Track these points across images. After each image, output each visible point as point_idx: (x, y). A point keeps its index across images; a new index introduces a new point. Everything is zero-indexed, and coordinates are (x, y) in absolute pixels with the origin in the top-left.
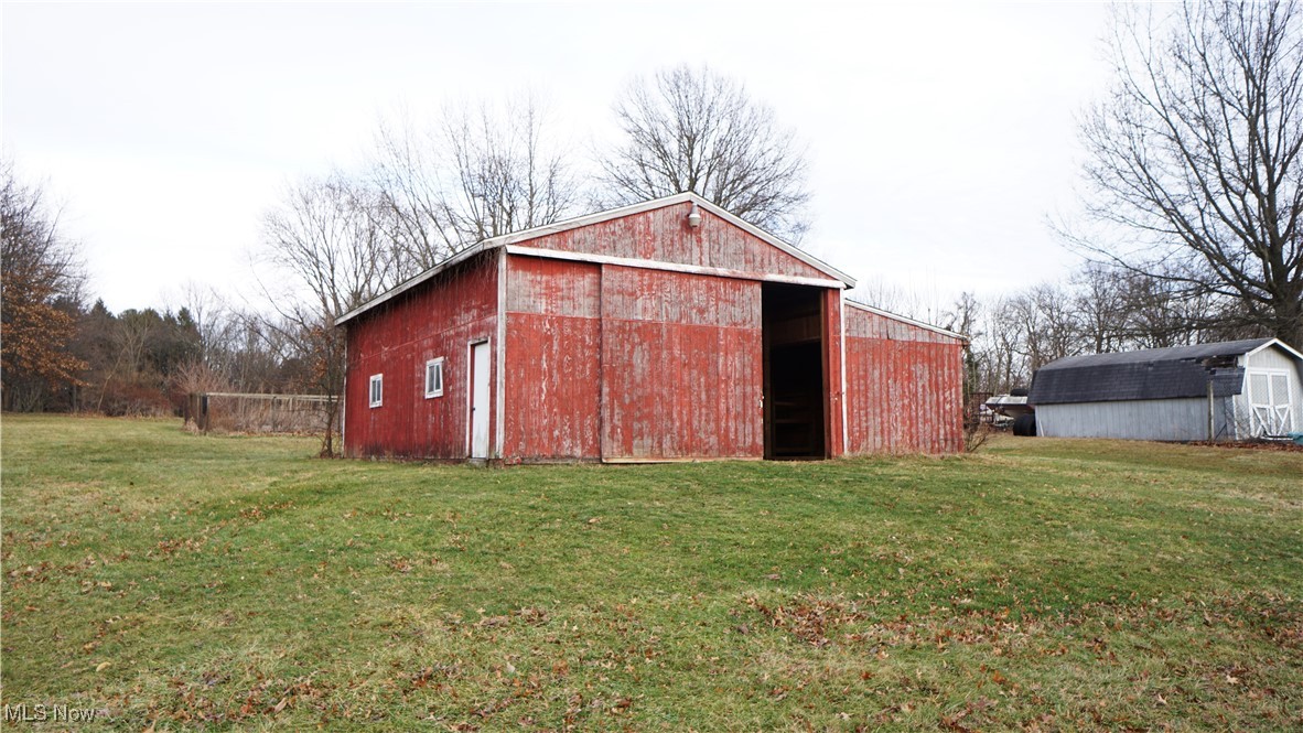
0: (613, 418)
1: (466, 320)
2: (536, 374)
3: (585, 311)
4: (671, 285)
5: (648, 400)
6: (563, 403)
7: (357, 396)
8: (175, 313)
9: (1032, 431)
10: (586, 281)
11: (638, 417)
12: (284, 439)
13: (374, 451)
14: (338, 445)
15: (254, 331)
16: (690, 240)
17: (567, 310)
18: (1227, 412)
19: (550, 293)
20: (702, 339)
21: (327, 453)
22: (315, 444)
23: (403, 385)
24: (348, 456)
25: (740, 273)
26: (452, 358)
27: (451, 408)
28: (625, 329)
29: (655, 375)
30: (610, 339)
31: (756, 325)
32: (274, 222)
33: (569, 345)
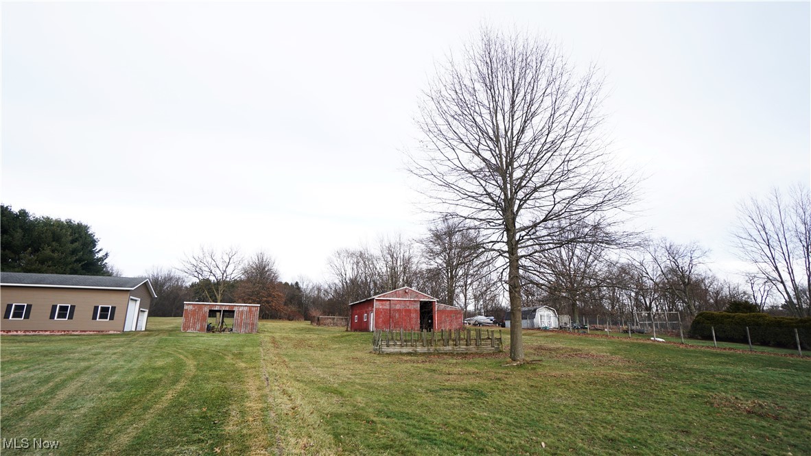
0: (392, 325)
1: (370, 308)
2: (380, 318)
3: (388, 308)
4: (402, 302)
5: (398, 322)
6: (384, 322)
7: (353, 319)
8: (294, 283)
9: (505, 327)
10: (388, 302)
11: (397, 324)
12: (336, 327)
13: (356, 330)
14: (349, 329)
15: (319, 289)
16: (406, 294)
17: (385, 307)
18: (533, 323)
19: (382, 305)
20: (409, 311)
21: (347, 331)
22: (345, 329)
23: (360, 318)
24: (351, 331)
25: (415, 299)
26: (368, 315)
27: (368, 323)
28: (395, 310)
29: (400, 317)
30: (392, 312)
31: (419, 308)
32: (330, 263)
33: (385, 313)
